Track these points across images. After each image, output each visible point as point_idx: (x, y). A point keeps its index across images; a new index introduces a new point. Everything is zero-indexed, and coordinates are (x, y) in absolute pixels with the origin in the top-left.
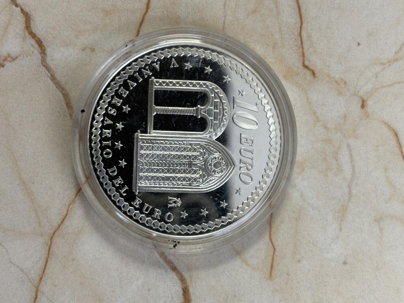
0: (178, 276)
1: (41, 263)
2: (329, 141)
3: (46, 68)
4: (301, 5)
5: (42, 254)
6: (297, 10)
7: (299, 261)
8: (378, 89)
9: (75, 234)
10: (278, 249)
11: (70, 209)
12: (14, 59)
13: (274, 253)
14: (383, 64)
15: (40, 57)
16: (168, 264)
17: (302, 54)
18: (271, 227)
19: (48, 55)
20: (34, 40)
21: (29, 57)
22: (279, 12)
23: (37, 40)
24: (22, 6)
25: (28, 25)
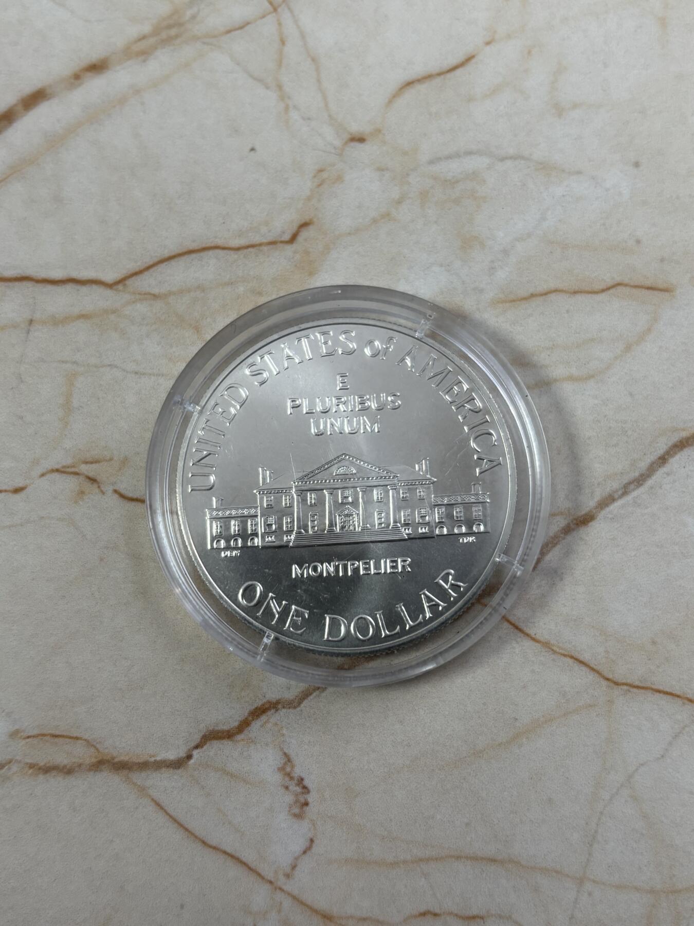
0: (675, 453)
1: (663, 700)
2: (424, 196)
3: (304, 699)
4: (185, 250)
5: (645, 699)
6: (193, 256)
7: (638, 242)
8: (330, 116)
9: (606, 641)
10: (618, 279)
11: (561, 651)
12: (288, 759)
13: (626, 285)
14: (287, 109)
15: (284, 710)
16: (655, 471)
17: (271, 246)
18: (580, 290)
19: (280, 697)
20: (253, 724)
21: (284, 731)
22: (198, 287)
23: (253, 718)
24: (189, 747)
25: (225, 734)
